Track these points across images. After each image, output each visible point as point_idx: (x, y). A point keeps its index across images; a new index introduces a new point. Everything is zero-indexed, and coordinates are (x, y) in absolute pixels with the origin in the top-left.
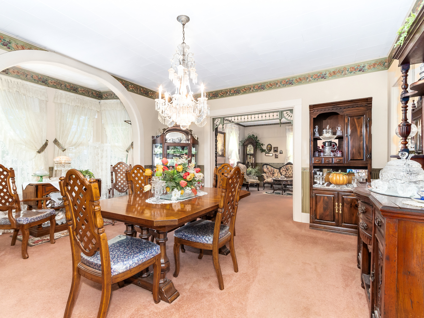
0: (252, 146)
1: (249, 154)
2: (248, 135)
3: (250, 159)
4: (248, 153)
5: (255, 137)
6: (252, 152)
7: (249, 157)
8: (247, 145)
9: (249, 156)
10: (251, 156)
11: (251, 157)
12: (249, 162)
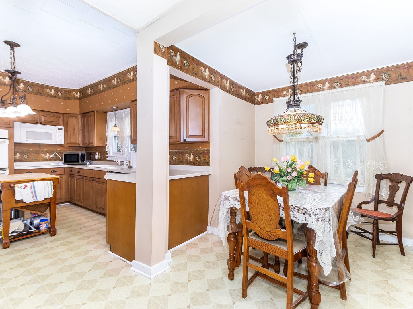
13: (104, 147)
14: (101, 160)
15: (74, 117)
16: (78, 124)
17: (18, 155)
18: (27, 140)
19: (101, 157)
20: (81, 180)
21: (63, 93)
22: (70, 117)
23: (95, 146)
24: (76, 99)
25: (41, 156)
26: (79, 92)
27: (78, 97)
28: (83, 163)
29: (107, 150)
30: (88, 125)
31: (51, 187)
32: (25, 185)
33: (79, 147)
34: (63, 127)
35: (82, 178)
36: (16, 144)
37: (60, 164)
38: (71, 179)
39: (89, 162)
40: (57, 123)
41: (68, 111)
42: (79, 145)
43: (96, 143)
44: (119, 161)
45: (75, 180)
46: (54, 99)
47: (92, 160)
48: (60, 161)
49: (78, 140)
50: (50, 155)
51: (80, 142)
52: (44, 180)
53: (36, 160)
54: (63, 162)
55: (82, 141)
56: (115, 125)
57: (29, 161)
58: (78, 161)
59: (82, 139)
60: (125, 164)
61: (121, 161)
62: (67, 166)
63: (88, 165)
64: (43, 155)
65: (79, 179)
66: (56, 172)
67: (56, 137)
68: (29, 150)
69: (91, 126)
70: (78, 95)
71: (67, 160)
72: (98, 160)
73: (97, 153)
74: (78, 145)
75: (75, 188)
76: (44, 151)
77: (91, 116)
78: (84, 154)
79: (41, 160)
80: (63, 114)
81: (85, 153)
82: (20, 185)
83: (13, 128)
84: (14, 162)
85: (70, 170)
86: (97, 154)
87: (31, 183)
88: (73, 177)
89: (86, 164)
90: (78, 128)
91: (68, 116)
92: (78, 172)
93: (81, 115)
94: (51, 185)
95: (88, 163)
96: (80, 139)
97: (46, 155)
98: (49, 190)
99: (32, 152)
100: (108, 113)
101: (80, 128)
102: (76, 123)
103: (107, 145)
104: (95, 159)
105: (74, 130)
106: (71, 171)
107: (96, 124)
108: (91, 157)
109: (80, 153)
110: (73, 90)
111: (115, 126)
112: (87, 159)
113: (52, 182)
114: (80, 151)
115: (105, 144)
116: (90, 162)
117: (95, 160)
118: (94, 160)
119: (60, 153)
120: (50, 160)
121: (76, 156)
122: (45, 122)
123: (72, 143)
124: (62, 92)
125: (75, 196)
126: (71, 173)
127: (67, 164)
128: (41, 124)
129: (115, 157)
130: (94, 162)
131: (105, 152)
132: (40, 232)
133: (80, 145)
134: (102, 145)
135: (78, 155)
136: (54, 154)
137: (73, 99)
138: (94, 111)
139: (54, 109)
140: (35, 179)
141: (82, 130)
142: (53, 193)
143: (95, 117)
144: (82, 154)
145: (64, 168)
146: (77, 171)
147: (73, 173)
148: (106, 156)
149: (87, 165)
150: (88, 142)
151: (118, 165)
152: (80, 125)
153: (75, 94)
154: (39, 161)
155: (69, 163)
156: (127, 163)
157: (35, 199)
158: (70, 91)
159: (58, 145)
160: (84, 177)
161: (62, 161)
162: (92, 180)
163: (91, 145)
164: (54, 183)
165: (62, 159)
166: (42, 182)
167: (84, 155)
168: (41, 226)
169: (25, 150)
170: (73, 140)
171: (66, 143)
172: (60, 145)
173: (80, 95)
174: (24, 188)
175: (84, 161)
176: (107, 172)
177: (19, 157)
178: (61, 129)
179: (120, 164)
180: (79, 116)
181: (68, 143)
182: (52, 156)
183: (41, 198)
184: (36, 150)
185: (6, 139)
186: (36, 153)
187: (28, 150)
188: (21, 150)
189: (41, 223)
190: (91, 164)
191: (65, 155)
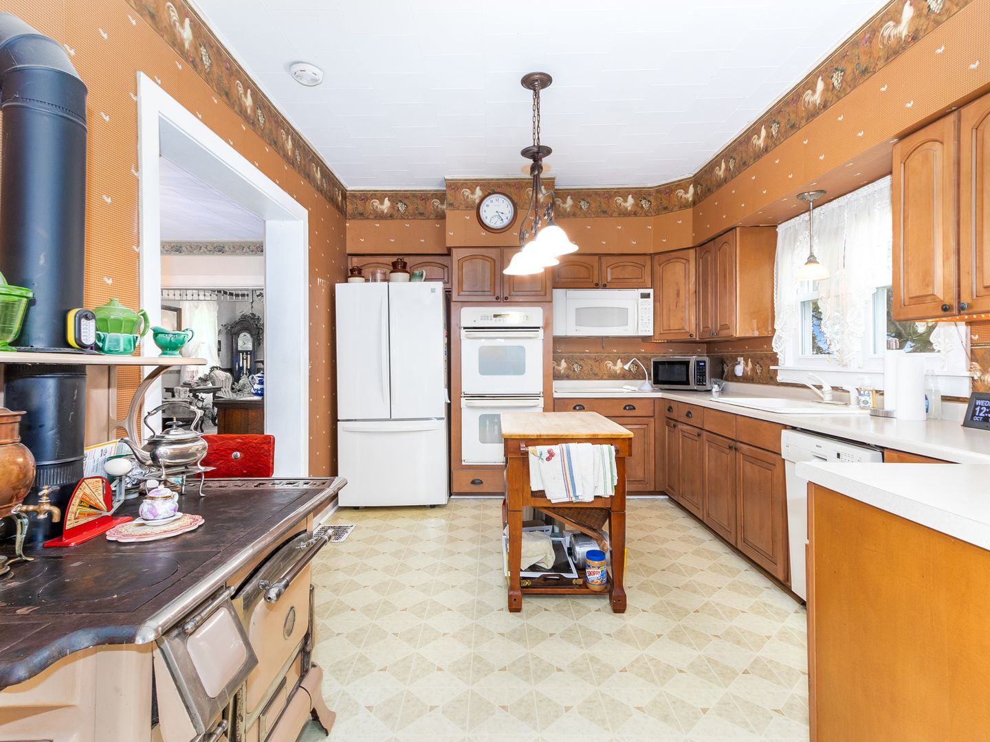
0: (248, 335)
1: (243, 352)
2: (241, 314)
3: (245, 361)
4: (240, 349)
5: (257, 317)
6: (249, 346)
7: (243, 358)
8: (237, 334)
9: (243, 355)
10: (247, 354)
11: (247, 358)
12: (243, 366)
13: (768, 340)
14: (752, 380)
15: (679, 260)
16: (687, 276)
17: (563, 364)
18: (578, 328)
19: (753, 369)
20: (696, 438)
21: (652, 200)
22: (669, 261)
23: (738, 335)
24: (684, 206)
25: (607, 367)
26: (691, 187)
27: (690, 199)
28: (701, 388)
29: (776, 346)
30: (716, 275)
31: (611, 463)
32: (549, 452)
33: (690, 344)
34: (651, 291)
35: (699, 435)
36: (558, 341)
37: (644, 389)
38: (669, 430)
39: (716, 386)
40: (639, 280)
41: (666, 244)
42: (691, 335)
43: (741, 327)
44: (827, 388)
45: (679, 437)
46: (633, 219)
47: (727, 380)
48: (645, 379)
49: (688, 322)
50: (624, 365)
51: (693, 326)
52: (595, 440)
53: (596, 376)
54: (650, 381)
55: (697, 325)
56: (812, 255)
57: (583, 379)
58: (687, 383)
59: (697, 319)
60: (853, 400)
61: (833, 388)
62: (659, 395)
63: (714, 394)
64: (610, 364)
65: (691, 436)
66: (634, 408)
67: (636, 318)
68: (583, 353)
69: (726, 276)
70: (690, 195)
71: (660, 378)
72: (745, 379)
73: (741, 360)
74: (687, 337)
75: (679, 459)
76: (611, 353)
77: (726, 246)
78: (704, 362)
79: (605, 377)
80: (652, 255)
81: (707, 359)
82: (540, 449)
83: (552, 302)
84: (554, 379)
85: (667, 407)
86: (742, 362)
87: (564, 445)
88: (675, 426)
89: (709, 391)
90: (687, 287)
91: (664, 258)
92: (688, 414)
93: (697, 248)
94: (611, 459)
95: (716, 388)
96: (693, 319)
97: (615, 364)
98: (605, 474)
99: (589, 358)
100: (779, 226)
101: (692, 287)
102: (683, 276)
103: (777, 333)
104: (736, 376)
105: (678, 295)
106: (670, 409)
107: (740, 267)
108: (723, 372)
109: (693, 359)
110: (677, 185)
111: (812, 260)
112: (712, 376)
113: (613, 448)
114: (694, 353)
115: (770, 329)
116: (719, 385)
117: (735, 378)
118: (732, 381)
119: (645, 359)
120: (624, 376)
121: (684, 368)
122: (614, 281)
123: (672, 331)
124: (650, 198)
125: (679, 480)
126: (669, 415)
127: (662, 390)
128: (605, 287)
129: (810, 374)
130: (732, 386)
131: (766, 356)
132: (587, 588)
133: (694, 337)
134: (756, 334)
135: (687, 363)
136: (632, 363)
137: (676, 208)
138: (735, 228)
139: (633, 245)
140: (573, 436)
141: (699, 291)
142: (616, 484)
143: (738, 247)
144: (698, 362)
145: (654, 399)
146: (686, 412)
147: (674, 415)
148: (772, 367)
149: (711, 394)
150: (716, 324)
151: (820, 400)
152: (693, 279)
153: (681, 192)
154: (602, 379)
155: (666, 386)
156: (862, 398)
157: (572, 495)
158: (667, 190)
159: (640, 339)
160: (705, 433)
161: (649, 379)
162: (730, 448)
163: (724, 333)
164: (617, 451)
165: (650, 374)
166: (589, 445)
167: (705, 365)
168: (590, 570)
169: (576, 353)
170: (675, 324)
171: (657, 333)
172: (645, 339)
173: (695, 193)
174: (548, 459)
175: (702, 382)
176: (785, 427)
177: (566, 369)
178: (648, 296)
179: (828, 398)
180: (692, 253)
181: (662, 332)
182: (626, 367)
183: (586, 495)
184: (597, 353)
185: (539, 328)
186: (596, 360)
187: (581, 353)
188: (569, 353)
189: (590, 562)
190: (723, 392)
191: (656, 364)
